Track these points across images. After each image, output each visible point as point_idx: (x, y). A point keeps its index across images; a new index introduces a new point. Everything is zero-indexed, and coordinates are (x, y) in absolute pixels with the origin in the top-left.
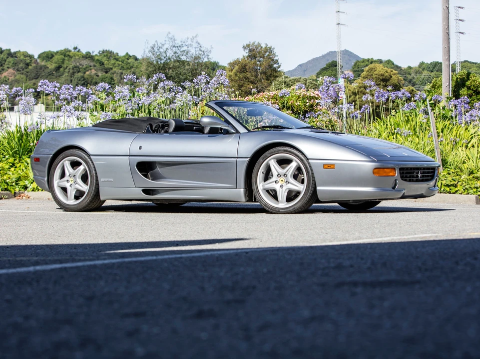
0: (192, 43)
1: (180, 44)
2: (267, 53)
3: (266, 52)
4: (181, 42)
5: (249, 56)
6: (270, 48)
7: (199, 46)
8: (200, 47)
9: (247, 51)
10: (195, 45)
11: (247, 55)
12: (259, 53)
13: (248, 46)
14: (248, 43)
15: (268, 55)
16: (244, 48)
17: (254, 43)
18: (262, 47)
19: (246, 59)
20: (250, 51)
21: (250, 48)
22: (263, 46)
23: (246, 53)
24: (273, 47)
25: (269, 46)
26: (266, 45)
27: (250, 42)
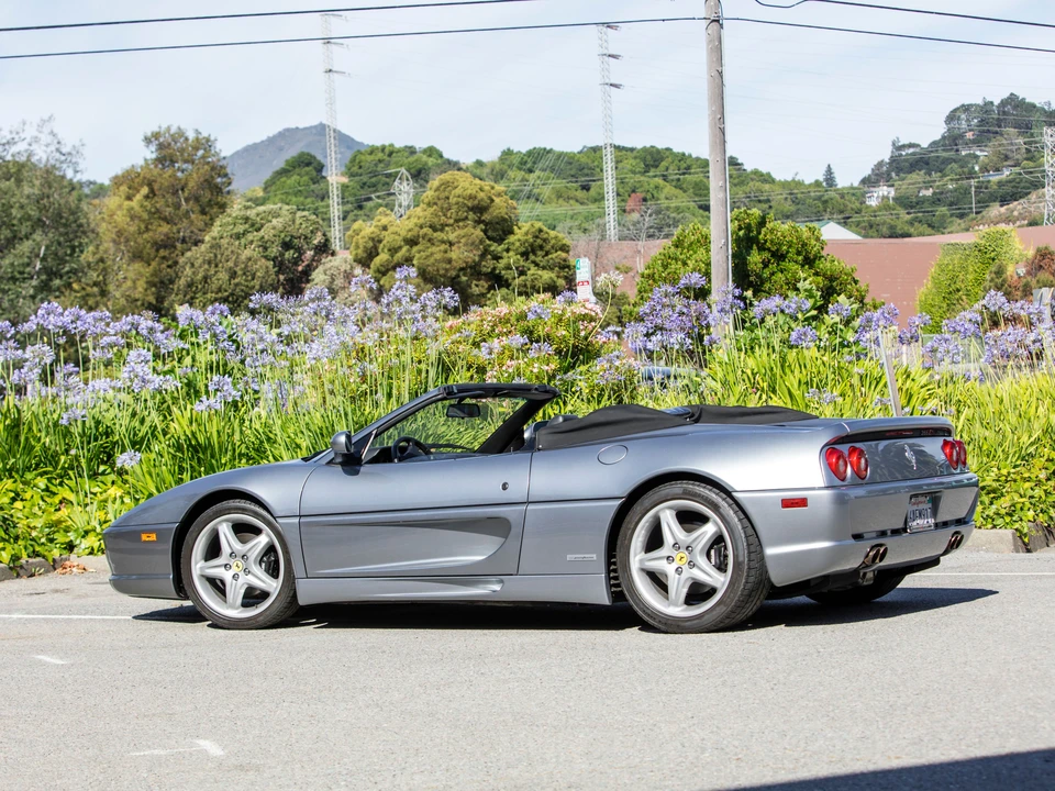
0: (40, 135)
1: (9, 137)
2: (201, 153)
3: (197, 149)
4: (11, 132)
5: (160, 160)
6: (208, 140)
7: (56, 141)
8: (59, 143)
9: (153, 148)
10: (45, 138)
11: (154, 156)
12: (182, 150)
13: (156, 135)
14: (156, 129)
15: (203, 157)
16: (148, 140)
17: (169, 129)
18: (187, 139)
19: (152, 166)
20: (161, 147)
21: (161, 140)
22: (191, 136)
23: (150, 153)
24: (212, 138)
25: (205, 134)
26: (197, 132)
27: (160, 127)
